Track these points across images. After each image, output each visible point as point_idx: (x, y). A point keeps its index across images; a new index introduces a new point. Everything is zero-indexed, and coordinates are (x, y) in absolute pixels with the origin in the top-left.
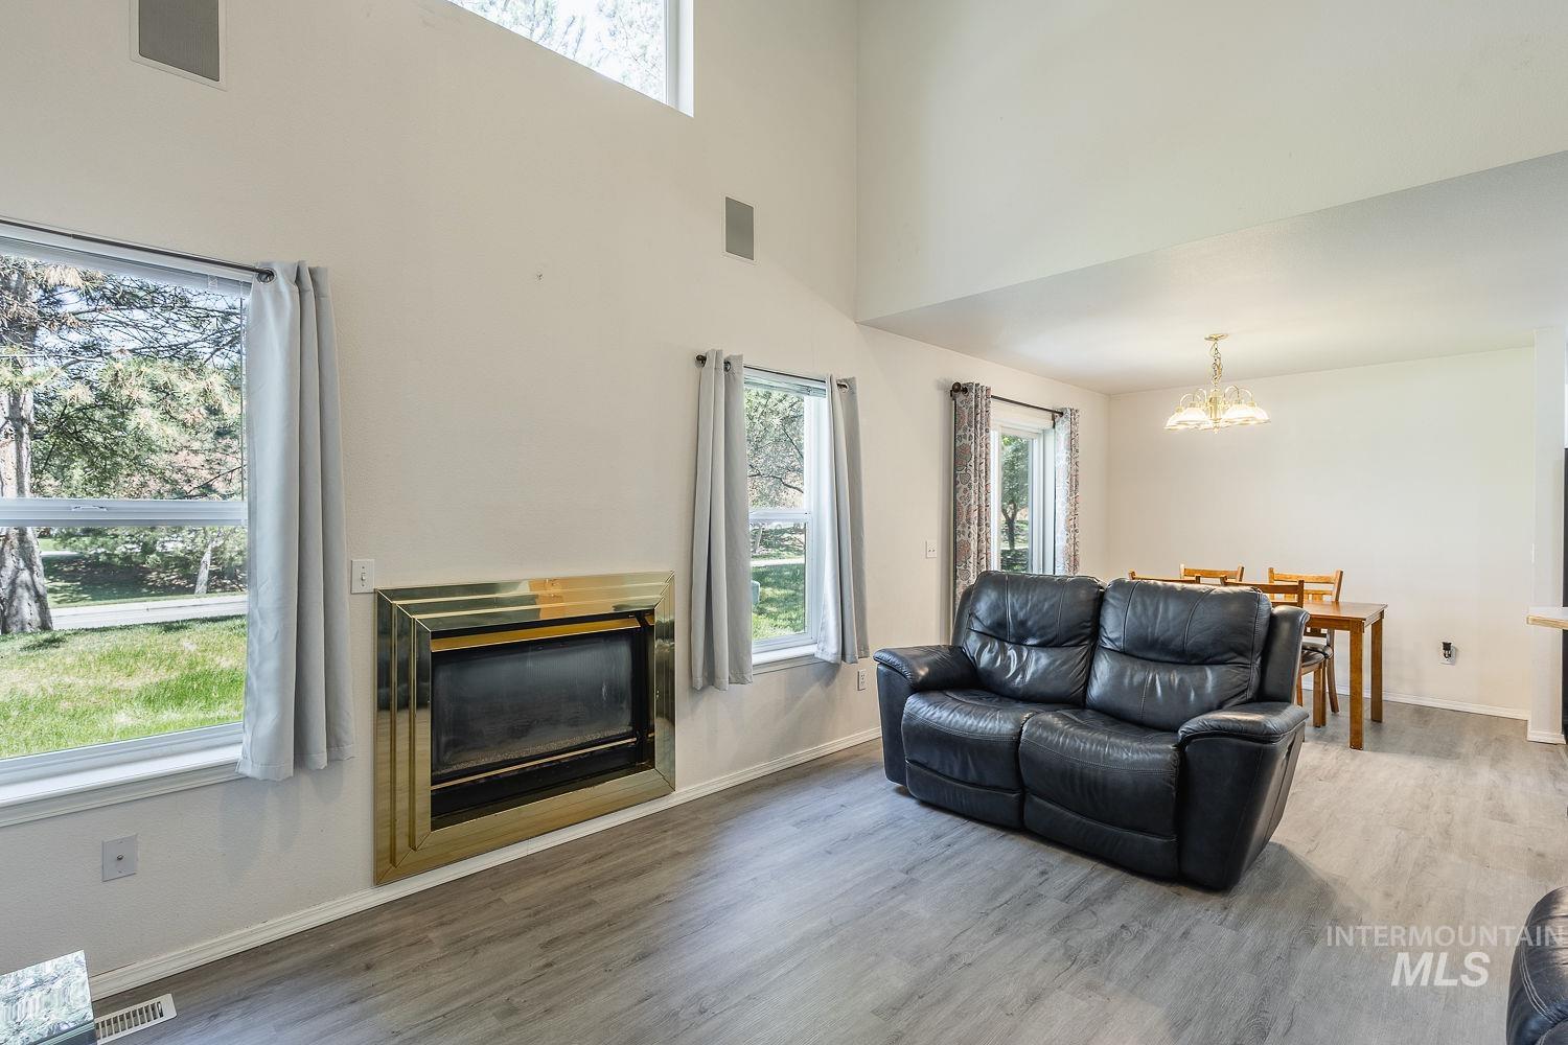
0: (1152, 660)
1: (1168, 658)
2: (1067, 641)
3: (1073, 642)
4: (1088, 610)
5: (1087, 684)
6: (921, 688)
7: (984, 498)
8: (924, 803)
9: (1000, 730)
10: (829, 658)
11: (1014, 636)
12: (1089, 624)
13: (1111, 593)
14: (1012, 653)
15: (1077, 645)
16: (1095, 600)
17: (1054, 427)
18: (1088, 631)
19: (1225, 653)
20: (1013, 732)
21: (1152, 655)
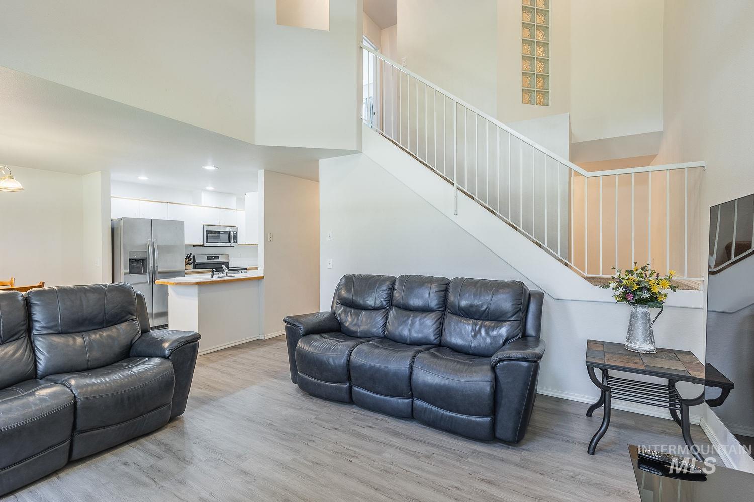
3: (14, 338)
12: (25, 322)
13: (35, 298)
15: (17, 339)
16: (23, 305)
18: (23, 327)
19: (125, 316)
20: (70, 398)
21: (82, 329)
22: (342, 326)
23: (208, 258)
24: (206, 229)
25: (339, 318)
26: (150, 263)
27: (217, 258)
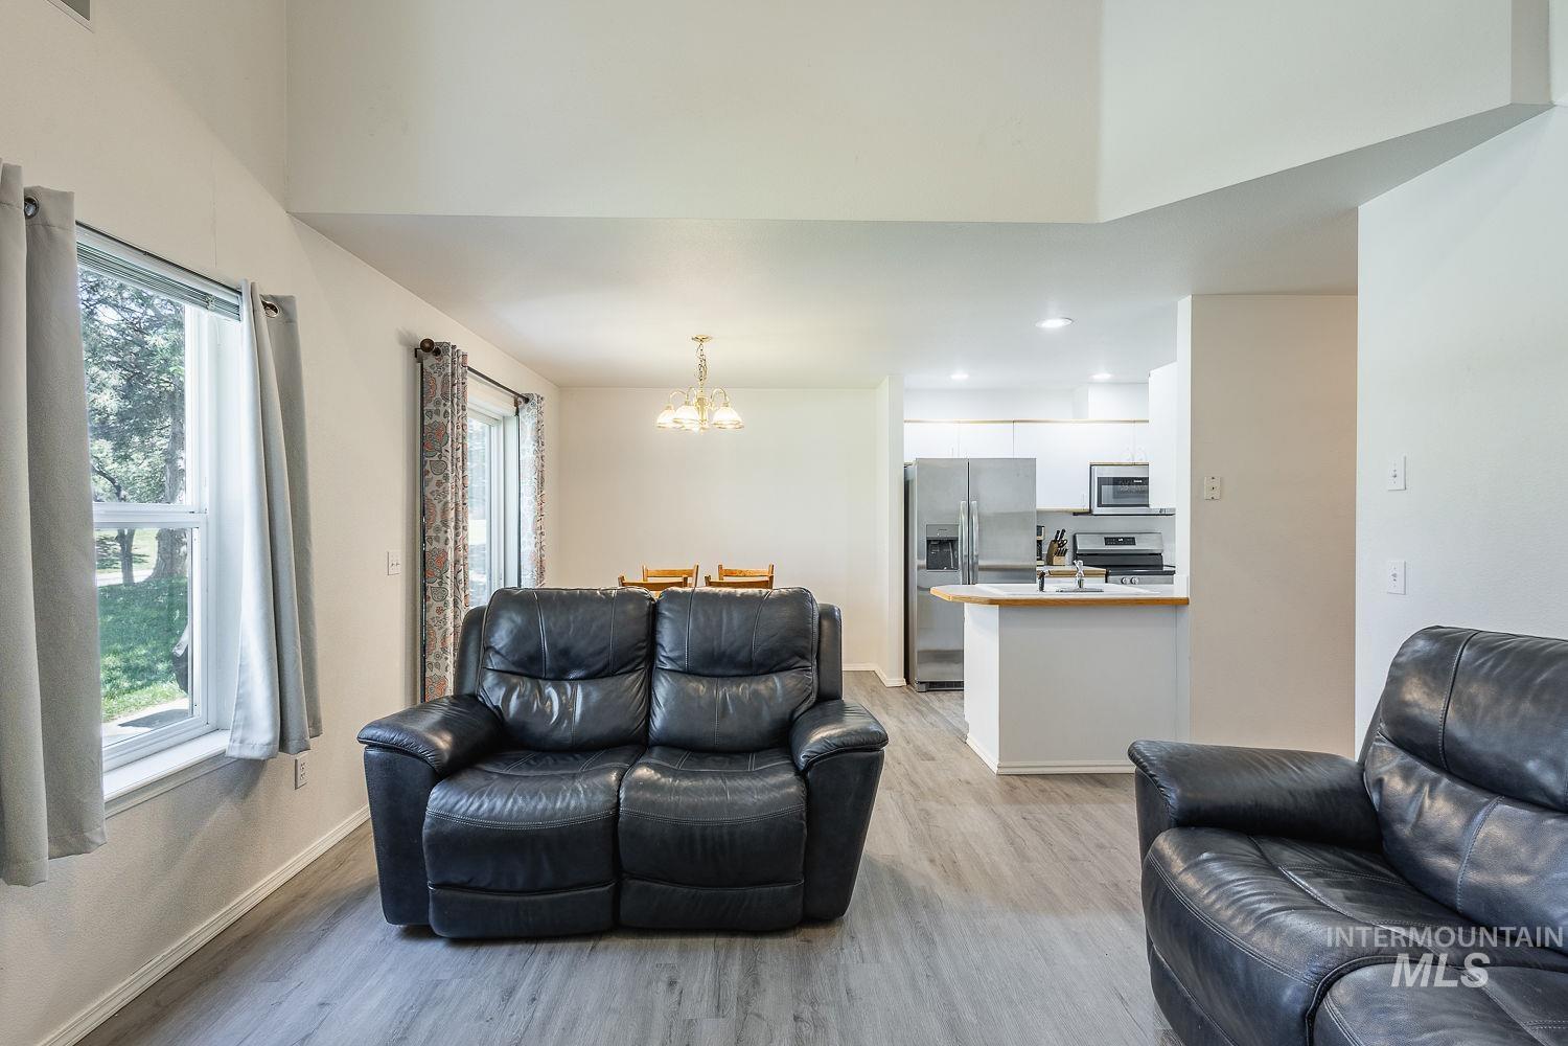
0: (718, 676)
1: (734, 672)
2: (623, 667)
3: (629, 668)
4: (641, 629)
5: (649, 715)
6: (448, 771)
7: (460, 493)
8: (458, 941)
9: (588, 807)
10: (256, 754)
11: (552, 670)
12: (644, 644)
13: (666, 605)
14: (551, 691)
15: (633, 671)
16: (648, 614)
17: (517, 413)
18: (643, 652)
19: (790, 658)
20: (609, 805)
21: (719, 671)
22: (1385, 833)
23: (1108, 541)
24: (1098, 473)
25: (1375, 798)
26: (962, 548)
27: (1132, 541)
